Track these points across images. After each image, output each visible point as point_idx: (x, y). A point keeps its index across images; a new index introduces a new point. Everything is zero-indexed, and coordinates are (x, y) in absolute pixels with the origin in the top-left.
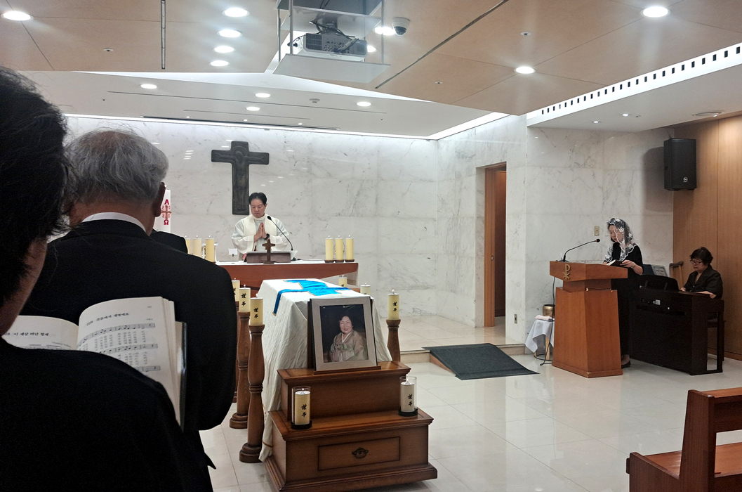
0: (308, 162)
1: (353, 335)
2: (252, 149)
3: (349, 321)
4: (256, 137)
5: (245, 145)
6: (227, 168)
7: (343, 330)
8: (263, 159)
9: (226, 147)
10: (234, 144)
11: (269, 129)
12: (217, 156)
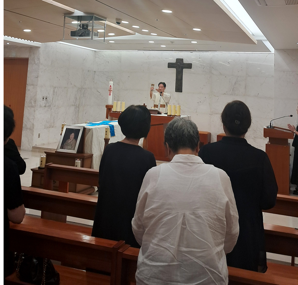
0: (210, 67)
1: (73, 140)
2: (185, 62)
3: (74, 135)
4: (187, 56)
5: (182, 60)
6: (174, 71)
7: (70, 138)
8: (189, 66)
9: (174, 61)
10: (177, 60)
11: (192, 52)
12: (170, 65)
